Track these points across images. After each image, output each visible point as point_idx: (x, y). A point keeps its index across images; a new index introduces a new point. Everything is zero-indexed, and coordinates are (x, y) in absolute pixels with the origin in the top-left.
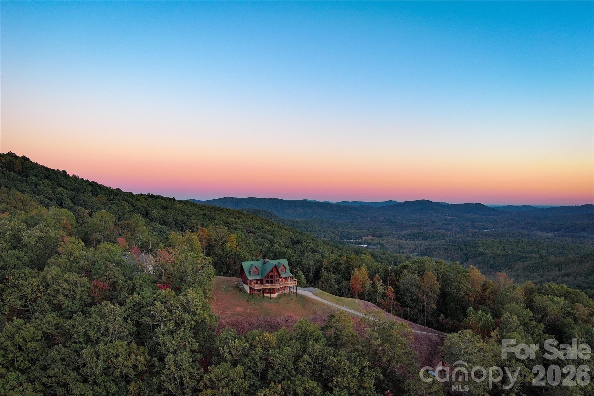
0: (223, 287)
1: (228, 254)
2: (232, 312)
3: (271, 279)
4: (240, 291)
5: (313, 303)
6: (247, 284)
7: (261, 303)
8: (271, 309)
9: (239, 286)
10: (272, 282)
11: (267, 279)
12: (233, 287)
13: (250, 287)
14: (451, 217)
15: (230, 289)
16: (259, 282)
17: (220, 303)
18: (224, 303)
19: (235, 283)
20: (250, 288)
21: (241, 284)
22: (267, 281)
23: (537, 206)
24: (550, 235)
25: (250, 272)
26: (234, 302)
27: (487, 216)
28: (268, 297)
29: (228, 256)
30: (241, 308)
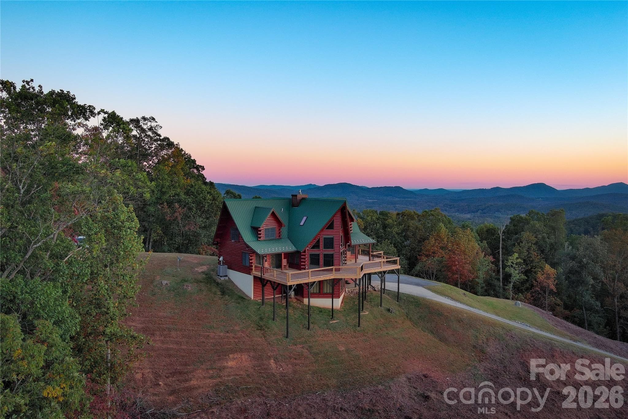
0: (164, 282)
1: (164, 193)
2: (212, 377)
3: (329, 252)
4: (223, 293)
5: (460, 321)
6: (247, 270)
7: (308, 332)
8: (347, 351)
9: (215, 277)
10: (329, 261)
11: (315, 252)
12: (198, 281)
13: (257, 279)
14: (372, 200)
15: (190, 288)
16: (284, 262)
17: (159, 345)
18: (177, 343)
19: (200, 269)
20: (260, 282)
21: (223, 269)
22: (315, 261)
23: (451, 190)
24: (468, 216)
25: (255, 230)
26: (212, 335)
27: (406, 199)
28: (321, 310)
29: (166, 197)
30: (245, 357)
